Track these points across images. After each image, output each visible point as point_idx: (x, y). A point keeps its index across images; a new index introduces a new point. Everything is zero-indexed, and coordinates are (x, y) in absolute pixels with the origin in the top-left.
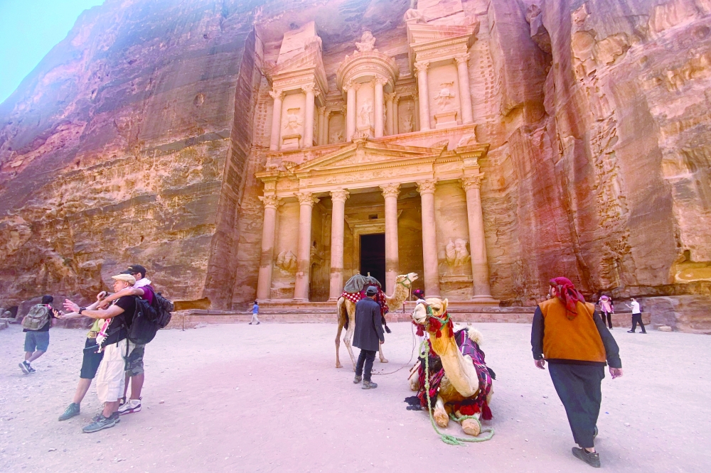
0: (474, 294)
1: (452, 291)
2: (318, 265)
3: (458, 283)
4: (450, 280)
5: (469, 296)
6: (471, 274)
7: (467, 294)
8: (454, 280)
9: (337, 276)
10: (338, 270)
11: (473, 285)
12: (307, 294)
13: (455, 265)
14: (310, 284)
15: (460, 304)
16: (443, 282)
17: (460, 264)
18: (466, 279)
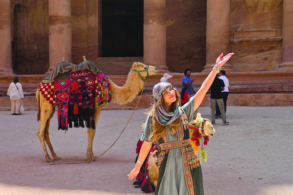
0: (281, 60)
1: (249, 57)
2: (24, 6)
3: (259, 42)
4: (247, 37)
5: (275, 64)
6: (281, 26)
7: (272, 60)
8: (255, 36)
9: (61, 31)
10: (62, 20)
11: (281, 45)
12: (10, 60)
13: (259, 12)
14: (13, 43)
15: (259, 76)
16: (235, 40)
17: (266, 11)
18: (272, 36)
